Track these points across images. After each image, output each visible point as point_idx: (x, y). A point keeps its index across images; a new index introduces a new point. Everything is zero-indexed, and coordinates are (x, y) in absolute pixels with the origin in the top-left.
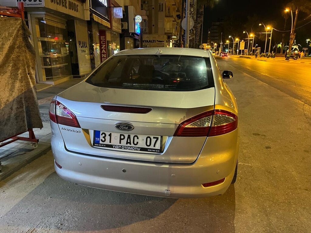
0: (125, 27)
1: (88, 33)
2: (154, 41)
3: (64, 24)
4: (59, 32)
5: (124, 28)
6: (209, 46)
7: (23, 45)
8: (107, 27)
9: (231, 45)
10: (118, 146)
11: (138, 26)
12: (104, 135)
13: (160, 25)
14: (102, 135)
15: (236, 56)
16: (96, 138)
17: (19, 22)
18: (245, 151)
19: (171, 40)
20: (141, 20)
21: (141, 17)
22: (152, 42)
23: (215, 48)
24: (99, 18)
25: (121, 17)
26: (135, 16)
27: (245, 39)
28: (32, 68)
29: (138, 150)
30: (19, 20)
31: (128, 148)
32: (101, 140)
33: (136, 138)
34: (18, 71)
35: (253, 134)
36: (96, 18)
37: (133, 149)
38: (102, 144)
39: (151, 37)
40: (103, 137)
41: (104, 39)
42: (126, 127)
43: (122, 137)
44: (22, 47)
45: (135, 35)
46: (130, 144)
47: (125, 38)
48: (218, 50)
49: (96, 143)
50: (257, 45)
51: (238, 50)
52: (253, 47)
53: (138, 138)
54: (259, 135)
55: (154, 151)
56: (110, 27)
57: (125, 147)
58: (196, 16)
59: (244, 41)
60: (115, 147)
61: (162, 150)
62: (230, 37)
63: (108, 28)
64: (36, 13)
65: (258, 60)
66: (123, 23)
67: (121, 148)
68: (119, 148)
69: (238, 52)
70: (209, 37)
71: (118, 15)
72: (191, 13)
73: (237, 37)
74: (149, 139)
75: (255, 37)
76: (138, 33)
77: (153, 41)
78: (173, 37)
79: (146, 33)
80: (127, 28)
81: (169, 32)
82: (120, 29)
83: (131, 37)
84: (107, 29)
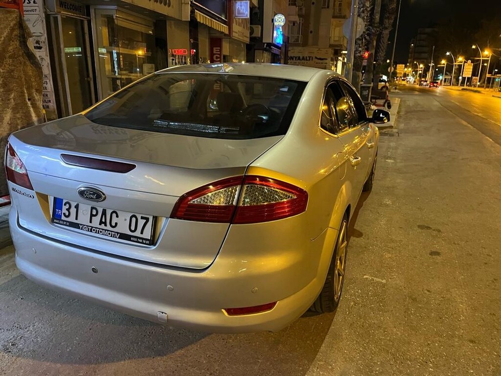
0: (257, 33)
1: (190, 41)
2: (311, 58)
3: (151, 27)
4: (142, 40)
5: (254, 35)
6: (410, 69)
7: (21, 53)
8: (222, 33)
9: (449, 69)
10: (87, 226)
11: (279, 33)
12: (68, 205)
13: (322, 32)
14: (65, 205)
15: (456, 88)
16: (57, 210)
17: (14, 16)
18: (388, 255)
19: (341, 56)
20: (283, 22)
21: (284, 18)
22: (306, 60)
23: (420, 72)
24: (206, 17)
25: (247, 16)
26: (275, 16)
27: (474, 59)
28: (37, 90)
29: (116, 237)
30: (14, 12)
31: (101, 232)
32: (64, 214)
33: (114, 215)
34: (9, 95)
35: (419, 226)
36: (200, 17)
37: (109, 234)
38: (64, 221)
39: (305, 52)
40: (67, 209)
41: (219, 53)
42: (94, 194)
43: (94, 212)
44: (19, 56)
45: (272, 47)
46: (106, 225)
47: (256, 51)
48: (425, 76)
49: (56, 218)
50: (496, 70)
51: (460, 78)
52: (489, 73)
53: (117, 216)
54: (428, 228)
55: (141, 241)
56: (227, 33)
57: (98, 230)
58: (379, 15)
59: (471, 62)
60: (82, 228)
61: (155, 242)
62: (448, 54)
63: (225, 35)
64: (105, 8)
65: (493, 96)
66: (253, 26)
67: (91, 231)
68: (88, 231)
69: (460, 81)
70: (412, 53)
71: (242, 14)
72: (366, 9)
73: (462, 55)
74: (134, 220)
75: (492, 56)
76: (278, 43)
77: (308, 59)
78: (344, 52)
79: (298, 45)
80: (260, 36)
81: (336, 43)
82: (248, 37)
83: (266, 50)
84: (224, 37)
